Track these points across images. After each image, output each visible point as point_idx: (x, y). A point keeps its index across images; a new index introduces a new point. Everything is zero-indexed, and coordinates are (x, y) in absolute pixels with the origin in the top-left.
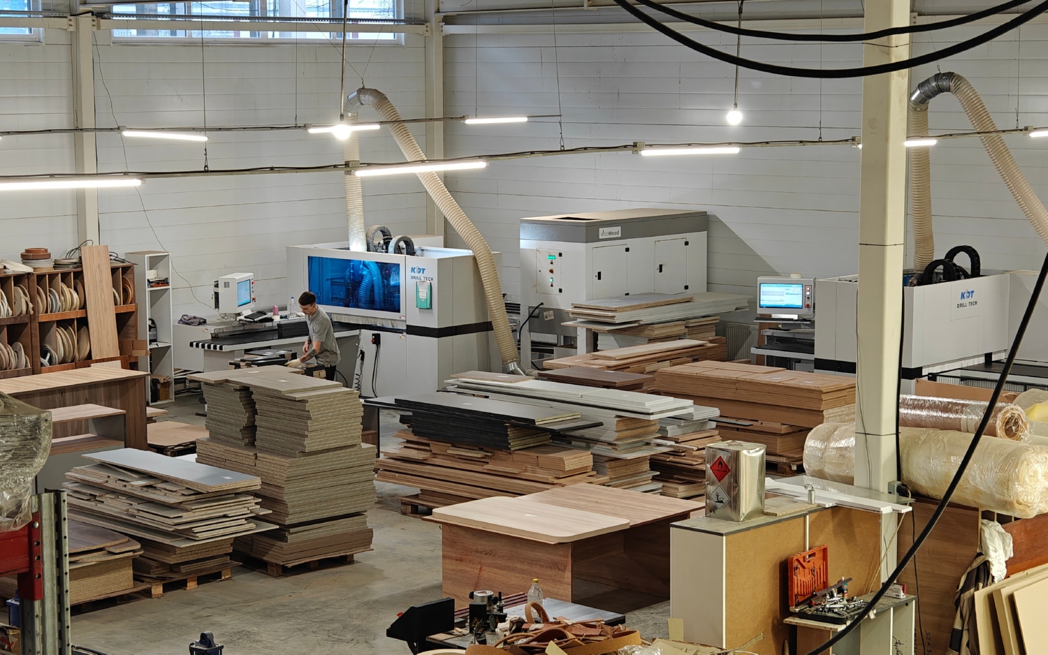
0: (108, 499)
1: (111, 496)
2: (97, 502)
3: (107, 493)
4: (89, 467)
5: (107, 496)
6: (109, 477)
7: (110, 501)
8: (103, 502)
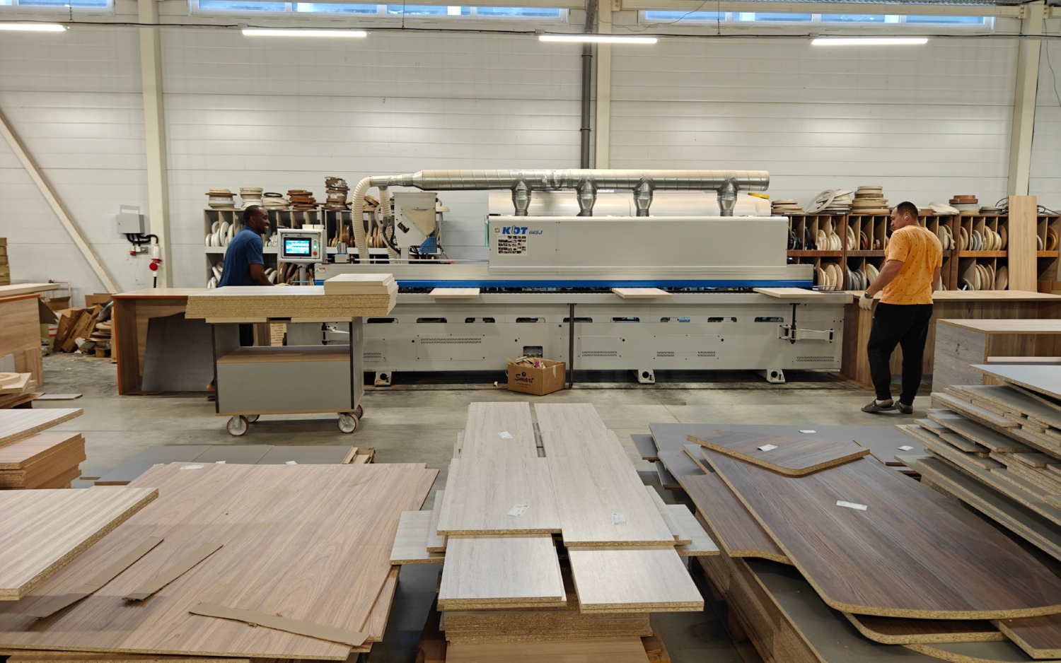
0: (1019, 465)
1: (1024, 460)
2: (990, 463)
3: (1016, 452)
4: (981, 390)
5: (1016, 456)
6: (1025, 416)
7: (1023, 469)
8: (1005, 467)
